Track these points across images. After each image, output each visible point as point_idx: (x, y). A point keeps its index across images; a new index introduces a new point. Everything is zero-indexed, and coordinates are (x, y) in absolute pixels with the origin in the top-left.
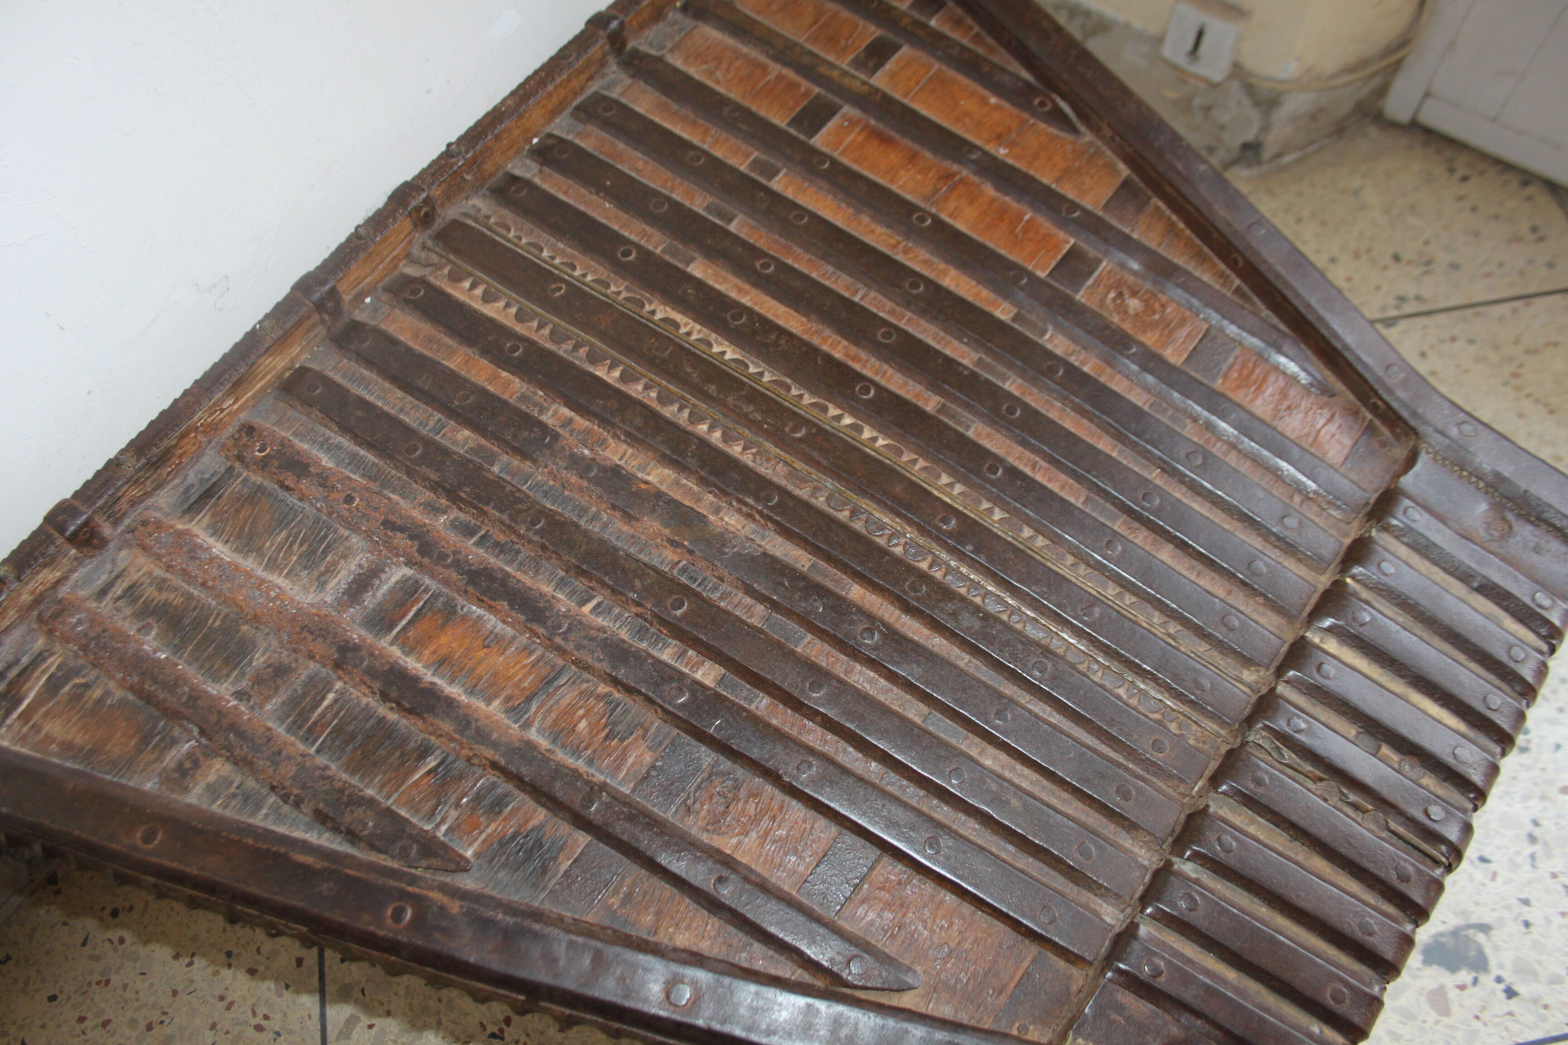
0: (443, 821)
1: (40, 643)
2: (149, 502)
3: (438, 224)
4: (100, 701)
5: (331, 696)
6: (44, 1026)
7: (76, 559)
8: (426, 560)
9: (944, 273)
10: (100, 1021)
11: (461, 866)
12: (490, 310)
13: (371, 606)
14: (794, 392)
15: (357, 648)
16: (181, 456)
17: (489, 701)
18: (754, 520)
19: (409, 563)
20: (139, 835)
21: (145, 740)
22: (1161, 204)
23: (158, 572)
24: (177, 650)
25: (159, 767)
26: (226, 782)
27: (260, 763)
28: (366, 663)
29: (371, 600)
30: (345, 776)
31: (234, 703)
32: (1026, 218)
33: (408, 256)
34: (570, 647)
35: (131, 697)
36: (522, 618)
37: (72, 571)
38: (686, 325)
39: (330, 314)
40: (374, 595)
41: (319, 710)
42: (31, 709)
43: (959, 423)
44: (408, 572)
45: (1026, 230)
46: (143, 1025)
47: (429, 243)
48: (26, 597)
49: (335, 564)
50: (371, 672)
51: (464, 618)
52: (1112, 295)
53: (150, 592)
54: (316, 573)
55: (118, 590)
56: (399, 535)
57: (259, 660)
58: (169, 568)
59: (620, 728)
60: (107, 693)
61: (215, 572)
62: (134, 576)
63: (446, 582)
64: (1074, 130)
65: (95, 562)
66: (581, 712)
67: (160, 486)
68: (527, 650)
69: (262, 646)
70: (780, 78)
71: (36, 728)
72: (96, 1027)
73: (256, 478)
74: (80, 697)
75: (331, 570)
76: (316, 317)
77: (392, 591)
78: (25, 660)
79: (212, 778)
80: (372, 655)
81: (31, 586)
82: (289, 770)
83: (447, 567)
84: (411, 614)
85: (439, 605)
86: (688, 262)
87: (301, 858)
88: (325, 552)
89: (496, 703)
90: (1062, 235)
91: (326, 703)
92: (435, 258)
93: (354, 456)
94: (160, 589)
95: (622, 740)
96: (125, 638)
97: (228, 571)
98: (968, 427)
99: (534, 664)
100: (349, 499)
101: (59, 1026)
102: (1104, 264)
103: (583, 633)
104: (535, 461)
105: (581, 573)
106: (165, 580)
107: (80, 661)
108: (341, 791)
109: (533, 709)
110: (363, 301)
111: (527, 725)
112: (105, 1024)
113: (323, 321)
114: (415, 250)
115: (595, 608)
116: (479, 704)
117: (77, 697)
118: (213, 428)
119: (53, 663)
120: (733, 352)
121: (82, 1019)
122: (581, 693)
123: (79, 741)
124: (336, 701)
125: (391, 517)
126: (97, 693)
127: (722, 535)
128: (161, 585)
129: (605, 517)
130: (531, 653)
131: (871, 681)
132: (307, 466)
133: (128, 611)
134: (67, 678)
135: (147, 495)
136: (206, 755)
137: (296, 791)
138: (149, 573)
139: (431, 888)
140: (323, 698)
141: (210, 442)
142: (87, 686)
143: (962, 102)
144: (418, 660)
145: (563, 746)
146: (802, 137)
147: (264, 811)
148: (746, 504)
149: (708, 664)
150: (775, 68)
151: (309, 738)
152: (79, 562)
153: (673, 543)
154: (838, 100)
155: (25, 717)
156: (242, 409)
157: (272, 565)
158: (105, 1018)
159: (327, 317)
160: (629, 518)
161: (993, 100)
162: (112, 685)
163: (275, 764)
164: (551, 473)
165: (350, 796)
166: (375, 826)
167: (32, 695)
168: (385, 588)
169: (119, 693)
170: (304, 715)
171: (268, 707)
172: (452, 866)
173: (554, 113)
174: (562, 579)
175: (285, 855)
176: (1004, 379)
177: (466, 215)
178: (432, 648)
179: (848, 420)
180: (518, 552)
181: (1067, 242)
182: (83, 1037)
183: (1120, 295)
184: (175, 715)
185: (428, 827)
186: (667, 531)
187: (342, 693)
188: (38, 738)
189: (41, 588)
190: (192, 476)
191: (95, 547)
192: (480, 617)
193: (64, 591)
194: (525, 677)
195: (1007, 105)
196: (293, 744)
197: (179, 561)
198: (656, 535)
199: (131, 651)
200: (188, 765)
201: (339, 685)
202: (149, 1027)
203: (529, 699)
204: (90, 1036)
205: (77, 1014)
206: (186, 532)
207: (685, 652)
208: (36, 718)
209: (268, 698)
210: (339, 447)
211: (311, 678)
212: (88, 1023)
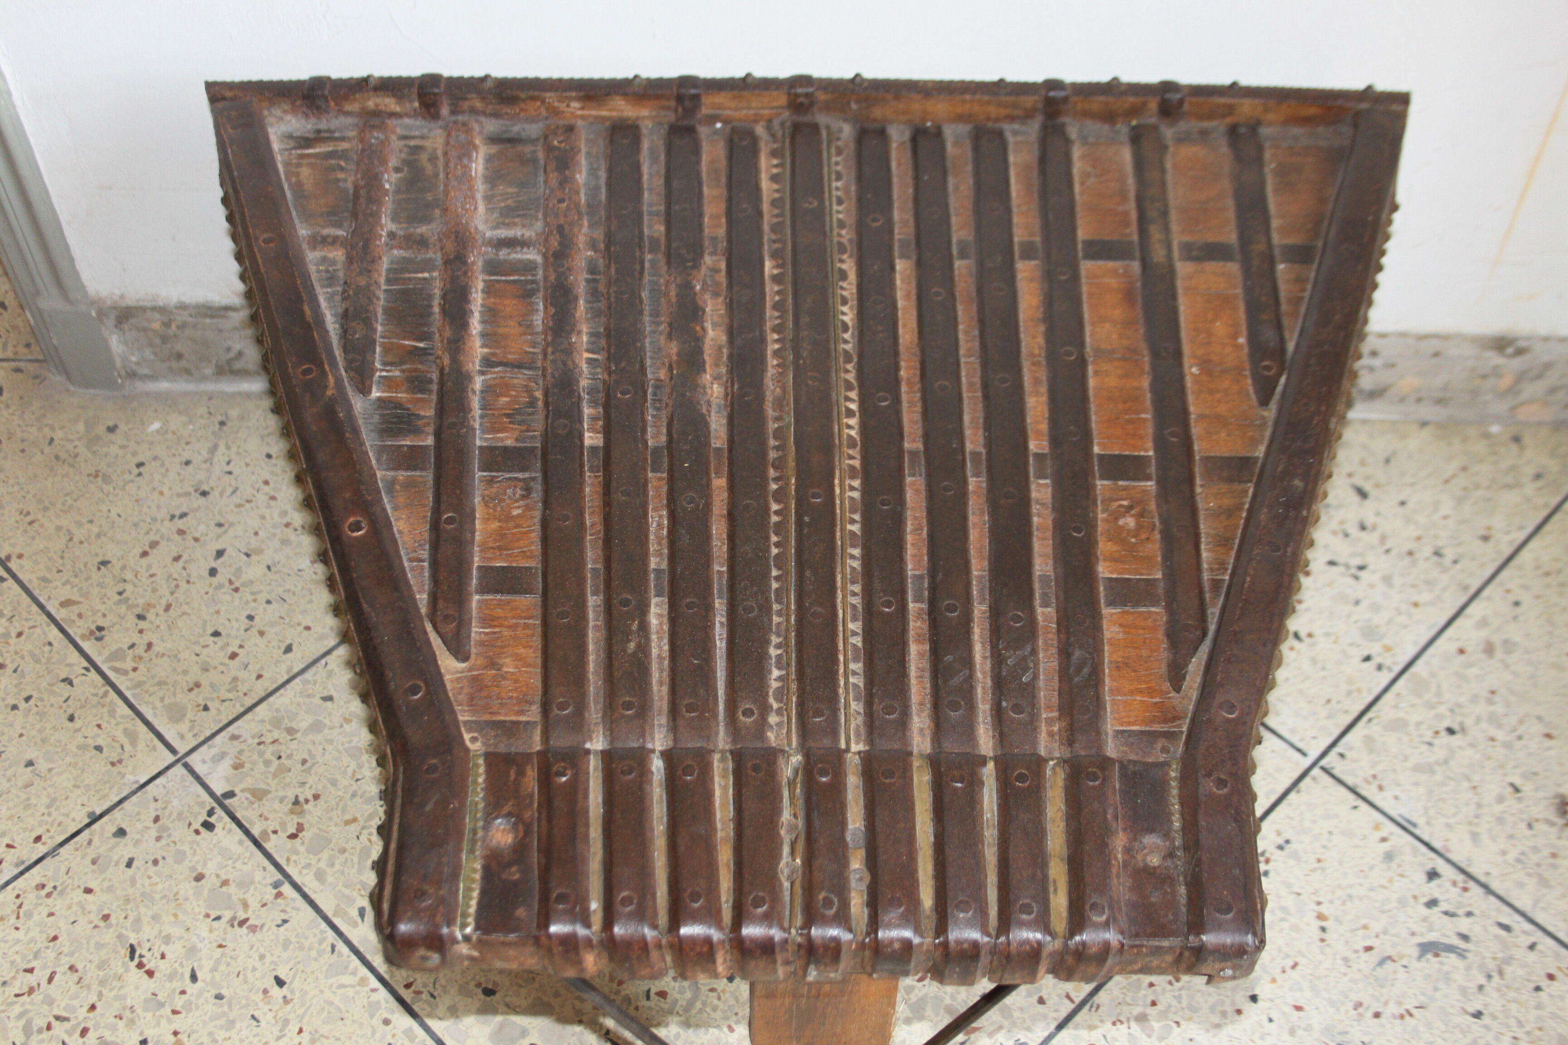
0: (388, 371)
1: (352, 134)
2: (482, 119)
3: (806, 119)
4: (338, 180)
5: (426, 275)
6: (247, 465)
7: (415, 110)
8: (551, 259)
9: (1037, 394)
10: (272, 493)
11: (364, 390)
12: (765, 184)
13: (501, 257)
14: (849, 367)
15: (465, 263)
16: (521, 110)
17: (484, 346)
18: (726, 400)
19: (545, 256)
20: (265, 236)
21: (329, 214)
22: (1251, 491)
23: (440, 153)
24: (398, 191)
25: (318, 229)
26: (333, 262)
27: (355, 266)
28: (459, 273)
29: (503, 254)
30: (380, 311)
31: (384, 234)
32: (1143, 416)
33: (770, 121)
34: (550, 357)
35: (351, 192)
36: (551, 324)
37: (407, 115)
38: (850, 284)
39: (684, 109)
40: (509, 254)
41: (413, 275)
42: (309, 156)
43: (912, 467)
44: (539, 259)
45: (1131, 421)
46: (287, 519)
47: (788, 124)
48: (371, 104)
49: (515, 224)
50: (454, 279)
51: (531, 304)
52: (1125, 503)
53: (424, 157)
54: (501, 220)
55: (412, 143)
56: (558, 236)
57: (422, 229)
58: (446, 154)
59: (519, 418)
60: (345, 180)
61: (459, 172)
62: (428, 144)
63: (546, 278)
64: (1264, 402)
65: (423, 123)
66: (513, 393)
67: (496, 115)
68: (534, 345)
69: (433, 225)
70: (1126, 214)
71: (299, 165)
72: (267, 494)
73: (541, 155)
74: (334, 170)
75: (508, 226)
76: (673, 103)
77: (520, 261)
78: (337, 135)
79: (331, 255)
80: (466, 273)
81: (379, 100)
82: (362, 281)
83: (555, 271)
84: (512, 278)
85: (529, 287)
86: (903, 256)
87: (306, 308)
88: (518, 216)
89: (486, 350)
90: (1150, 444)
91: (420, 275)
92: (779, 134)
93: (597, 188)
94: (429, 160)
95: (511, 423)
96: (384, 162)
97: (466, 178)
98: (912, 475)
99: (527, 352)
100: (562, 201)
101: (253, 473)
102: (1149, 483)
103: (565, 358)
104: (669, 268)
105: (608, 336)
106: (437, 158)
107: (355, 157)
108: (367, 311)
109: (496, 370)
110: (715, 123)
111: (482, 373)
112: (273, 498)
113: (676, 110)
114: (776, 123)
115: (591, 359)
116: (477, 342)
117: (332, 169)
118: (555, 112)
119: (345, 145)
120: (852, 320)
121: (266, 483)
122: (526, 386)
123: (306, 187)
124: (425, 279)
125: (566, 227)
126: (341, 175)
127: (698, 386)
128: (433, 159)
129: (662, 327)
130: (534, 347)
131: (660, 526)
132: (568, 168)
133: (403, 156)
134: (340, 158)
135: (484, 113)
136: (342, 244)
137: (351, 293)
138: (435, 149)
139: (334, 375)
140: (422, 272)
141: (547, 118)
142: (342, 169)
143: (1218, 324)
144: (483, 299)
145: (483, 398)
146: (1080, 254)
147: (329, 290)
148: (733, 385)
149: (600, 436)
150: (1131, 206)
151: (389, 281)
152: (415, 115)
153: (671, 368)
154: (1137, 254)
155: (302, 156)
156: (582, 117)
157: (488, 199)
158: (276, 495)
159: (680, 110)
160: (670, 337)
161: (1242, 340)
162: (351, 179)
163: (360, 273)
164: (668, 282)
165: (367, 318)
166: (358, 339)
167: (317, 150)
168: (519, 256)
169: (350, 185)
170: (402, 270)
171: (395, 252)
172: (360, 386)
173: (960, 118)
174: (599, 333)
175: (302, 301)
176: (977, 475)
177: (828, 128)
178: (498, 301)
179: (853, 406)
180: (599, 301)
181: (1146, 451)
182: (255, 492)
183: (1130, 508)
184: (355, 215)
185: (378, 365)
186: (675, 358)
187: (432, 278)
188: (293, 169)
189: (383, 108)
190: (516, 129)
191: (429, 113)
192: (537, 310)
193: (392, 122)
194: (514, 353)
195: (1246, 350)
196: (380, 275)
197: (453, 153)
198: (669, 356)
199: (377, 170)
200: (329, 240)
201: (435, 274)
202: (287, 525)
203: (500, 364)
204: (259, 496)
205: (268, 477)
206: (476, 148)
207: (598, 419)
208: (305, 161)
209: (401, 248)
210: (597, 178)
211: (430, 259)
212: (266, 489)
